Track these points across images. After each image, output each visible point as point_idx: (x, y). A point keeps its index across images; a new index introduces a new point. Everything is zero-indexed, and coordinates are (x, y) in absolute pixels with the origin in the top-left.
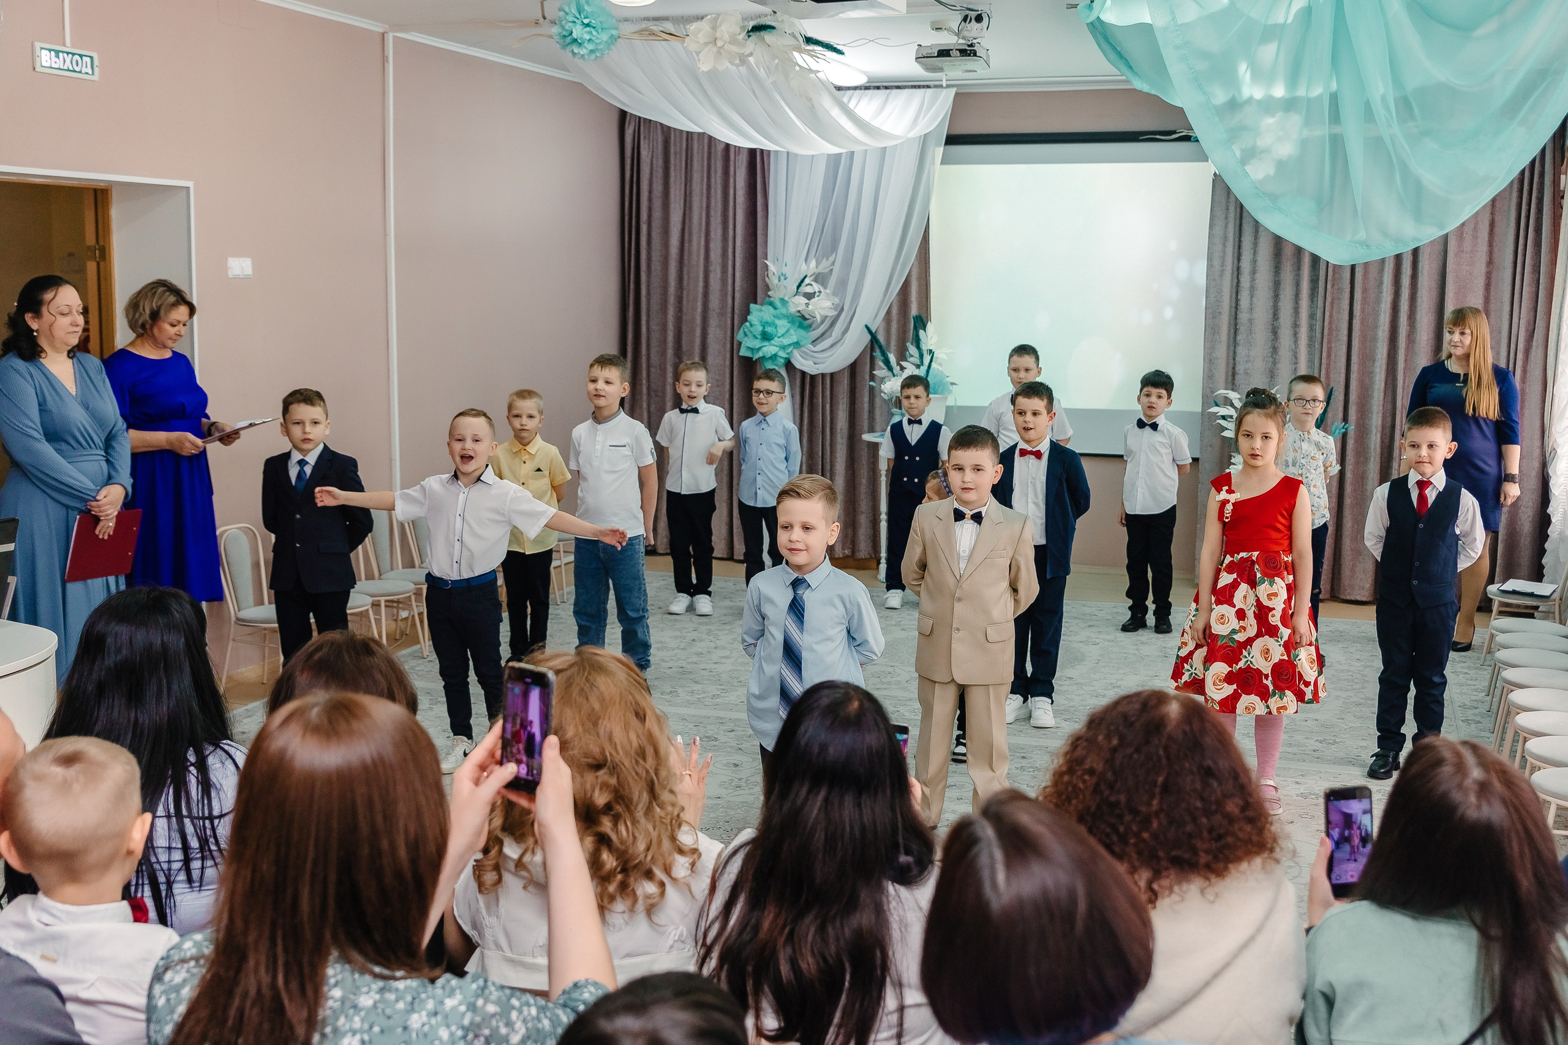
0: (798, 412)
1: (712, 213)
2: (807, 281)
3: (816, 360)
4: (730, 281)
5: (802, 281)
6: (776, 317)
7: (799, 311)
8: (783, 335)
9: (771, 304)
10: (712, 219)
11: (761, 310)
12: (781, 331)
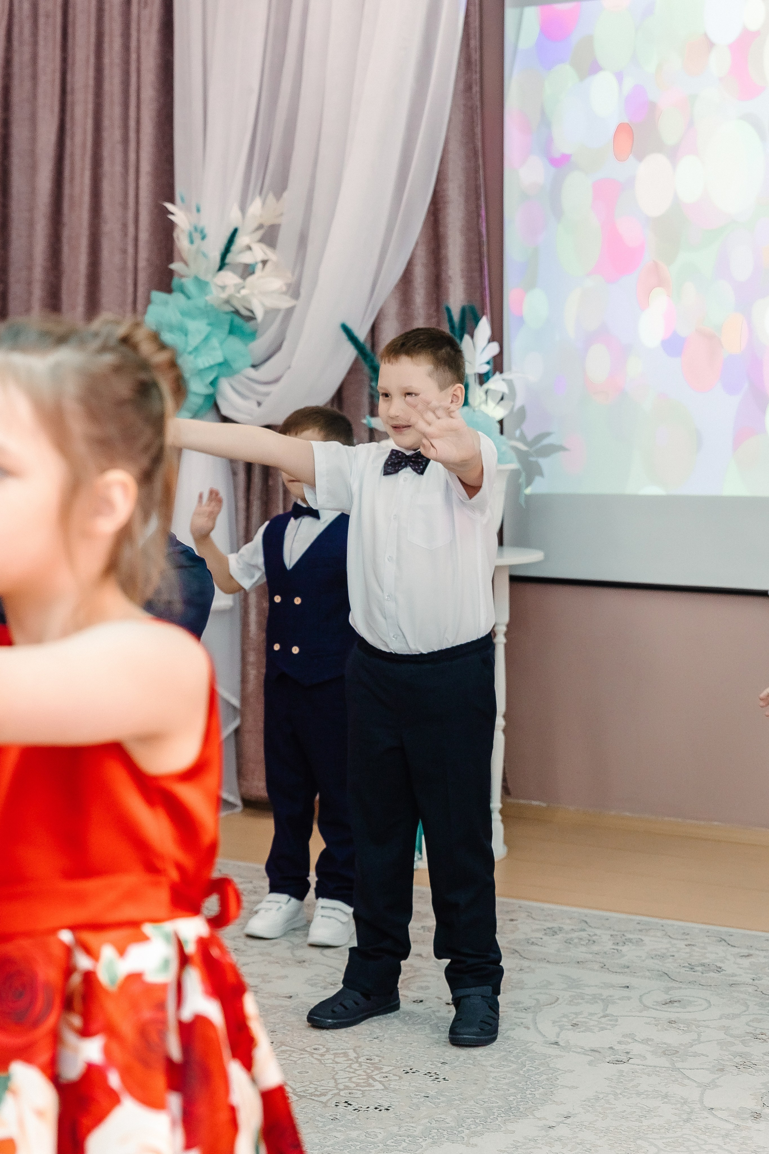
0: (242, 504)
1: (106, 122)
2: (241, 240)
3: (260, 398)
4: (131, 250)
5: (231, 241)
6: (185, 313)
7: (227, 302)
8: (196, 349)
9: (182, 290)
10: (106, 134)
11: (166, 303)
12: (194, 341)
